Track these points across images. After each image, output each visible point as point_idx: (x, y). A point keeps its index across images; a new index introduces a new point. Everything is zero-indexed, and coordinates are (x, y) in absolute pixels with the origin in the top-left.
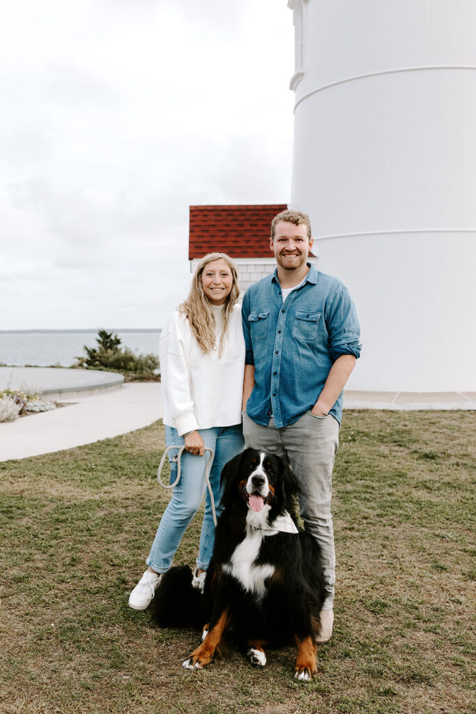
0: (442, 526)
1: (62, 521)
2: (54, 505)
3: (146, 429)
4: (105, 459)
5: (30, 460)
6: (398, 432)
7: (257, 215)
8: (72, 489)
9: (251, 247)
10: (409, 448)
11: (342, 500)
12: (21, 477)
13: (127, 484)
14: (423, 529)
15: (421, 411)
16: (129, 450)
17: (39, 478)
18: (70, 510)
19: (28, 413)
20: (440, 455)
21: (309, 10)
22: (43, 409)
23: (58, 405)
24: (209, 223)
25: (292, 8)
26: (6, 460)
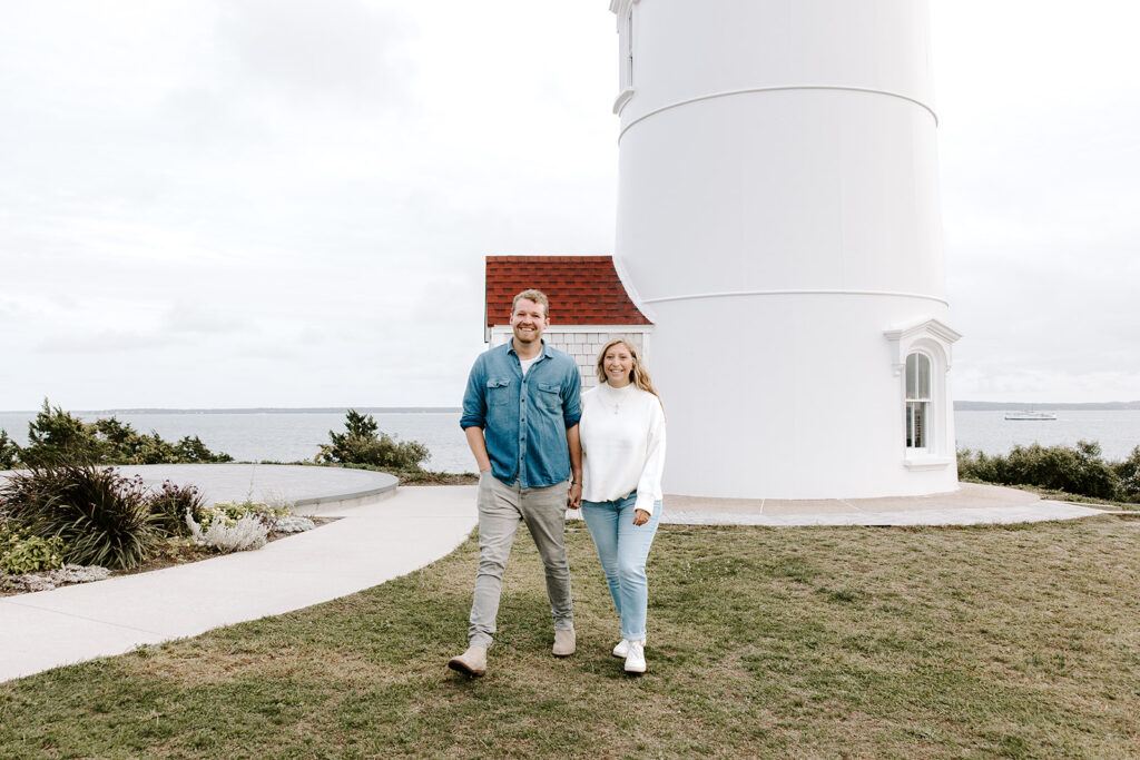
0: (910, 715)
1: (359, 726)
2: (341, 697)
3: (448, 559)
4: (402, 611)
5: (294, 616)
6: (788, 560)
7: (574, 269)
8: (365, 665)
9: (568, 310)
10: (811, 585)
11: (754, 673)
12: (284, 646)
13: (442, 655)
14: (885, 721)
15: (806, 528)
16: (432, 596)
17: (312, 646)
18: (366, 704)
19: (278, 535)
20: (857, 594)
21: (640, 13)
22: (297, 528)
23: (318, 522)
24: (513, 279)
25: (616, 13)
26: (259, 617)
